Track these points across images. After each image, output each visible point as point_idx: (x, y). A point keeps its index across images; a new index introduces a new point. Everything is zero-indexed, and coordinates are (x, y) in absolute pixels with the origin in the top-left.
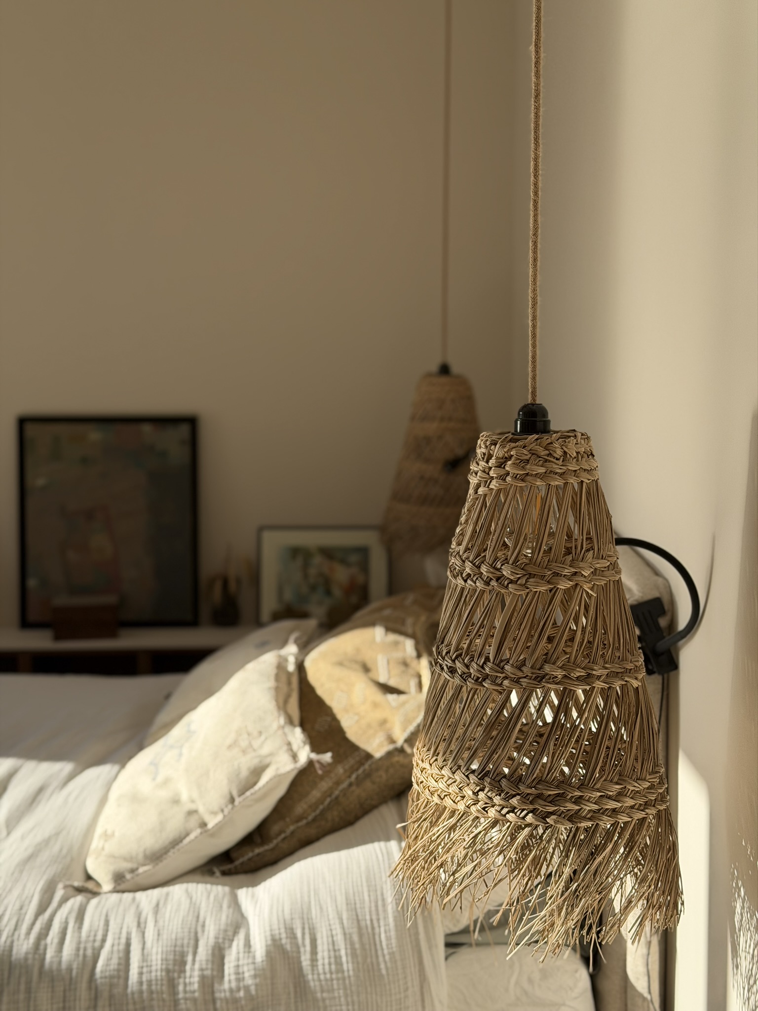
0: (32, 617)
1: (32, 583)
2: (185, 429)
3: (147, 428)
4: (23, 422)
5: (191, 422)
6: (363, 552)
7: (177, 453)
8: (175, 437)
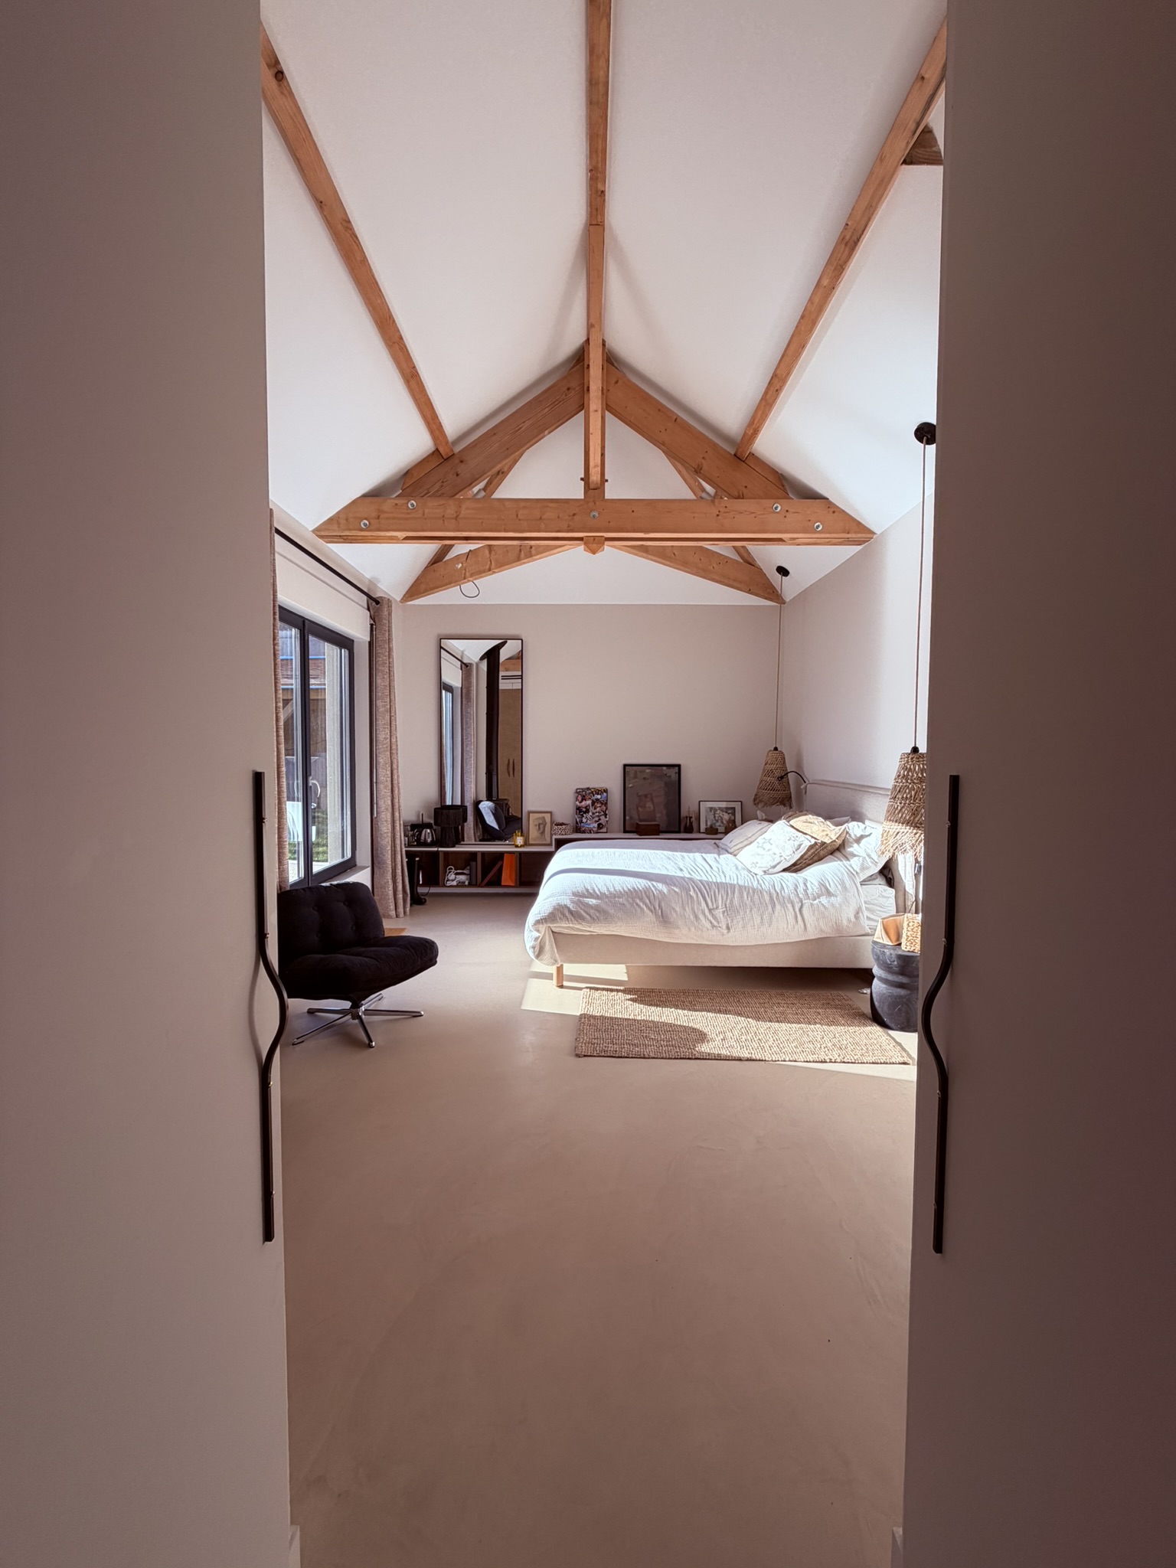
0: (627, 829)
1: (627, 818)
2: (677, 768)
3: (664, 768)
4: (625, 766)
5: (679, 766)
6: (734, 809)
7: (674, 777)
8: (673, 772)
